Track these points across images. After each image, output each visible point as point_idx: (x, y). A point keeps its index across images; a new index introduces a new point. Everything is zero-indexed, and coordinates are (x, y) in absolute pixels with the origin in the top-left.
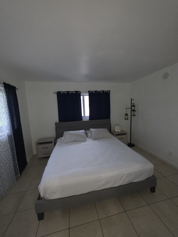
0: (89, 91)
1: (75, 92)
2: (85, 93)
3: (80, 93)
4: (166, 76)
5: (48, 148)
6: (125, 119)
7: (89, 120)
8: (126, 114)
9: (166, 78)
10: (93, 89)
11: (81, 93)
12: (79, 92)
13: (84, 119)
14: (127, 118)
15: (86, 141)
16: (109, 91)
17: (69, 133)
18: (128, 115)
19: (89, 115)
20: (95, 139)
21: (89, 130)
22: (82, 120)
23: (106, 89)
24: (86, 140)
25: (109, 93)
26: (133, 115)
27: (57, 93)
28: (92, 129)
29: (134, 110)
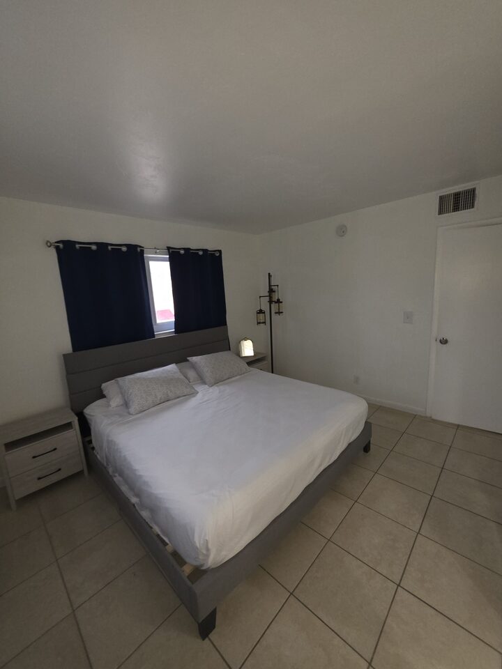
0: (169, 248)
1: (128, 246)
2: (156, 253)
3: (142, 252)
4: (342, 231)
5: (55, 449)
6: (259, 323)
7: (176, 332)
8: (261, 312)
9: (343, 236)
10: (179, 243)
11: (145, 250)
12: (139, 249)
13: (159, 333)
14: (264, 321)
15: (198, 393)
16: (220, 251)
17: (138, 379)
18: (264, 313)
19: (174, 320)
20: (217, 382)
21: (188, 361)
22: (154, 336)
23: (211, 247)
24: (193, 388)
25: (220, 257)
26: (277, 311)
27: (57, 248)
28: (194, 359)
29: (278, 301)
